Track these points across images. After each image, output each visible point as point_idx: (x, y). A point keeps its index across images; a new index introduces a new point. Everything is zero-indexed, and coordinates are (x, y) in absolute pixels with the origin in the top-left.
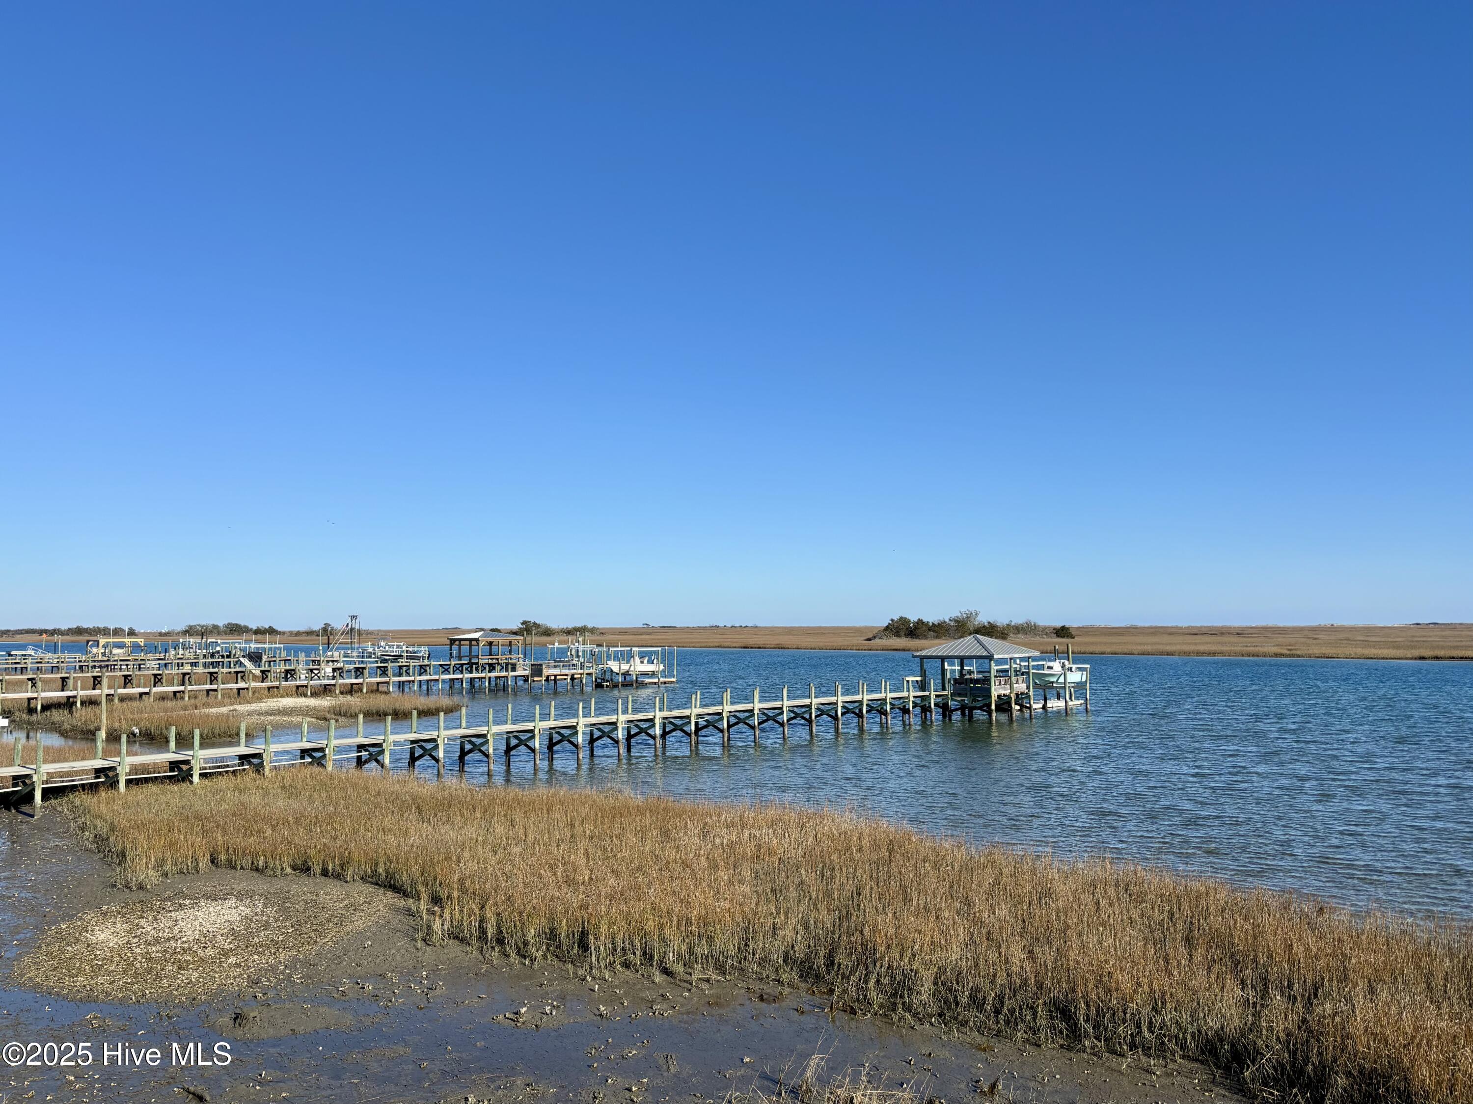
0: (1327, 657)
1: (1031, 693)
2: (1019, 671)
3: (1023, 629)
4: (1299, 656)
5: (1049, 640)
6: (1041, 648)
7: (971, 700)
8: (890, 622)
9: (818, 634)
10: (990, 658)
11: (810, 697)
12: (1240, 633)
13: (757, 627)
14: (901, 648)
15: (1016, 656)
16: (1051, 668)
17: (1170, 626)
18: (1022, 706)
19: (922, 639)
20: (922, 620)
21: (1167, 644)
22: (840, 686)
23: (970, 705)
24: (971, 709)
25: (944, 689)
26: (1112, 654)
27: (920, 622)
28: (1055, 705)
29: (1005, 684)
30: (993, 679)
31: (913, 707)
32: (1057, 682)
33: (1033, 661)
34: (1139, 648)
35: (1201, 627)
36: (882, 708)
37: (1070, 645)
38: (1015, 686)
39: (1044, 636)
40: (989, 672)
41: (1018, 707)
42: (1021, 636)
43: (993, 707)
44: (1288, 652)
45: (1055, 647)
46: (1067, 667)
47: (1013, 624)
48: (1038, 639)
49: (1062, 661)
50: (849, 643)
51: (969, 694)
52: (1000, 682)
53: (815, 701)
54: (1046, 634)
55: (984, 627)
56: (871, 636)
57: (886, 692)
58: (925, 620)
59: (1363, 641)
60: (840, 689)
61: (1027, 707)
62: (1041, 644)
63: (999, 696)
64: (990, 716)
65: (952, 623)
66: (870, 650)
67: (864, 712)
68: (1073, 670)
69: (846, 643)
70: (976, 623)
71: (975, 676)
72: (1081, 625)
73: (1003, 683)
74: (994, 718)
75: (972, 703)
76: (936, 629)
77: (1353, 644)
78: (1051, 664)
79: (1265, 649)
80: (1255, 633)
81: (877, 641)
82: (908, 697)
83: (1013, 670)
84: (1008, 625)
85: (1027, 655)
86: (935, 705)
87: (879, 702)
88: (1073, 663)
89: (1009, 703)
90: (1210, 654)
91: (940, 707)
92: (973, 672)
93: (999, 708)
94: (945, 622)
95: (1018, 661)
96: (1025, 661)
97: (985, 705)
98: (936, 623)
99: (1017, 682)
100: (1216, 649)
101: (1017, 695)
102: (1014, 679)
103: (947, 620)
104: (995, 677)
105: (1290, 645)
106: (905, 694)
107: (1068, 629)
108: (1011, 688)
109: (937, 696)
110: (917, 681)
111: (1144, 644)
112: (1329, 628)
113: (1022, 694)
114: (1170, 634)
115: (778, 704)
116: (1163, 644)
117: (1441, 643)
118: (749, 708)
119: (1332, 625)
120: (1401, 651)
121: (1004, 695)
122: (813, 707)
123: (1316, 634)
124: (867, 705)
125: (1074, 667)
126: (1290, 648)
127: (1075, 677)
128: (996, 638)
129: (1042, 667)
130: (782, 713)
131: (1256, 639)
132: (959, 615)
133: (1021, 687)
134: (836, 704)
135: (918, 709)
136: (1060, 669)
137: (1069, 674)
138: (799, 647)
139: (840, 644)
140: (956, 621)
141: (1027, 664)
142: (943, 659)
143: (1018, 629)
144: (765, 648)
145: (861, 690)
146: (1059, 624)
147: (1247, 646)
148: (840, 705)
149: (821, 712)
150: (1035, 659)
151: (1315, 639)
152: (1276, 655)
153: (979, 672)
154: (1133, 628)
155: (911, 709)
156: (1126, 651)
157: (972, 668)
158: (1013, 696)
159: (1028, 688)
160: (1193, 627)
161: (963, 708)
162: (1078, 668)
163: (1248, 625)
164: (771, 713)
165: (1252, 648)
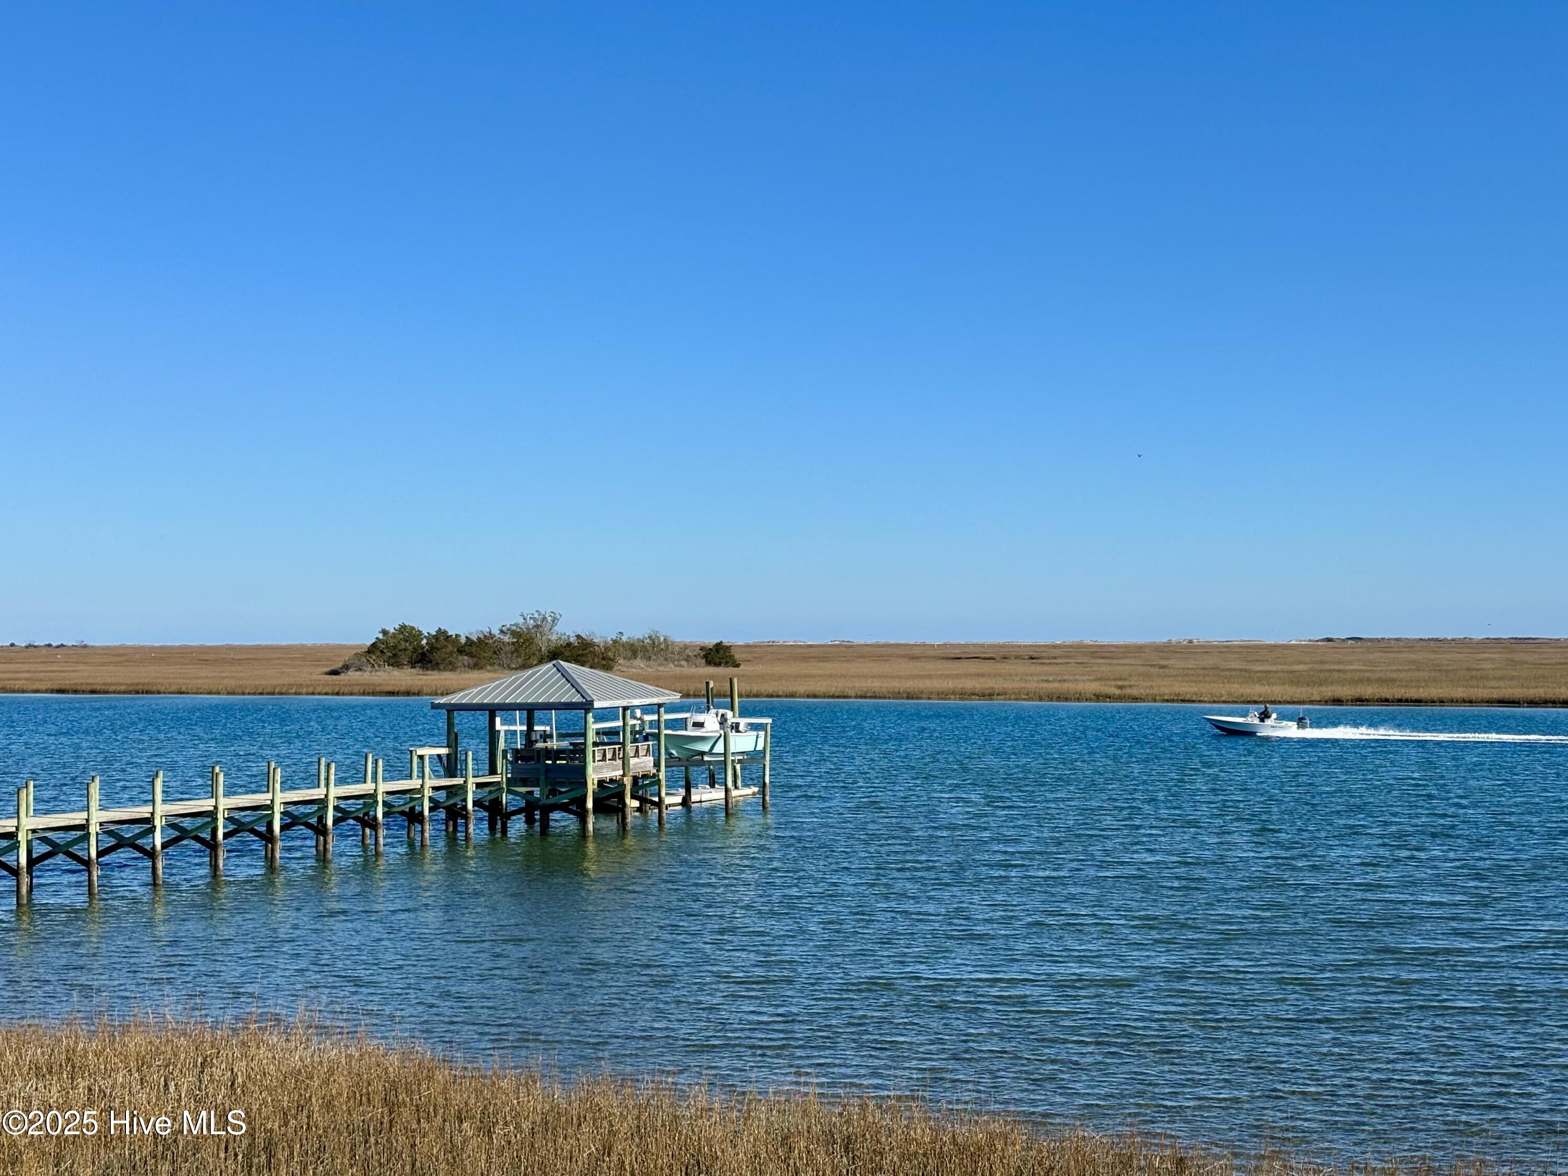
0: (1183, 701)
1: (662, 775)
2: (640, 732)
3: (644, 649)
4: (1135, 699)
5: (693, 670)
6: (678, 686)
7: (546, 791)
8: (381, 636)
9: (223, 661)
10: (587, 706)
11: (213, 794)
12: (1034, 656)
13: (85, 647)
14: (403, 689)
15: (636, 702)
16: (699, 725)
17: (912, 643)
18: (643, 800)
19: (445, 670)
20: (445, 632)
21: (908, 678)
22: (279, 770)
23: (545, 801)
24: (547, 810)
25: (493, 771)
26: (808, 696)
27: (442, 635)
28: (704, 798)
29: (613, 759)
30: (590, 749)
31: (431, 809)
32: (710, 753)
33: (666, 712)
34: (857, 684)
35: (967, 646)
36: (367, 814)
37: (735, 681)
38: (633, 761)
39: (683, 663)
40: (584, 735)
41: (636, 804)
42: (639, 662)
43: (590, 804)
44: (1117, 692)
45: (707, 683)
46: (729, 722)
47: (624, 639)
48: (671, 669)
49: (721, 711)
50: (292, 681)
51: (542, 778)
52: (604, 755)
53: (225, 803)
54: (688, 659)
55: (569, 645)
56: (340, 665)
57: (375, 779)
58: (452, 632)
59: (1241, 670)
60: (278, 777)
61: (653, 803)
62: (679, 678)
63: (601, 783)
64: (583, 822)
65: (506, 639)
66: (338, 694)
67: (330, 822)
68: (741, 728)
69: (286, 680)
70: (554, 638)
71: (554, 744)
72: (751, 642)
73: (609, 756)
74: (590, 827)
75: (548, 797)
76: (474, 649)
77: (1225, 677)
78: (700, 718)
79: (1080, 687)
80: (1060, 657)
81: (352, 676)
82: (420, 790)
83: (628, 729)
84: (615, 642)
85: (655, 700)
86: (475, 803)
87: (361, 801)
88: (742, 715)
89: (621, 796)
90: (984, 695)
91: (485, 808)
92: (551, 736)
93: (601, 807)
94: (492, 636)
95: (638, 713)
96: (653, 713)
97: (573, 801)
98: (474, 638)
99: (637, 754)
100: (996, 686)
101: (635, 779)
102: (630, 749)
103: (496, 632)
104: (595, 744)
105: (1120, 679)
106: (415, 783)
107: (729, 648)
108: (625, 766)
109: (479, 785)
110: (439, 756)
111: (865, 677)
112: (1186, 647)
113: (645, 776)
114: (914, 658)
115: (143, 811)
116: (899, 677)
117: (1366, 675)
118: (77, 822)
119: (1191, 642)
120: (1304, 689)
121: (612, 781)
122: (220, 816)
123: (1166, 659)
124: (336, 808)
125: (743, 722)
126: (1120, 683)
127: (744, 742)
128: (591, 667)
129: (683, 723)
130: (152, 830)
131: (1064, 667)
132: (521, 621)
133: (643, 763)
134: (270, 807)
135: (442, 814)
136: (717, 726)
137: (732, 735)
138: (183, 689)
139: (274, 682)
140: (514, 634)
141: (655, 717)
142: (492, 710)
143: (634, 650)
144: (107, 692)
145: (322, 777)
146: (711, 640)
147: (1047, 681)
148: (278, 809)
149: (237, 827)
150: (672, 708)
151: (1163, 667)
152: (1098, 697)
153: (561, 736)
154: (846, 646)
155: (426, 812)
156: (833, 690)
157: (548, 728)
158: (628, 781)
159: (657, 764)
160: (952, 645)
161: (529, 809)
162: (750, 724)
163: (1049, 641)
164: (128, 832)
165: (1056, 685)
